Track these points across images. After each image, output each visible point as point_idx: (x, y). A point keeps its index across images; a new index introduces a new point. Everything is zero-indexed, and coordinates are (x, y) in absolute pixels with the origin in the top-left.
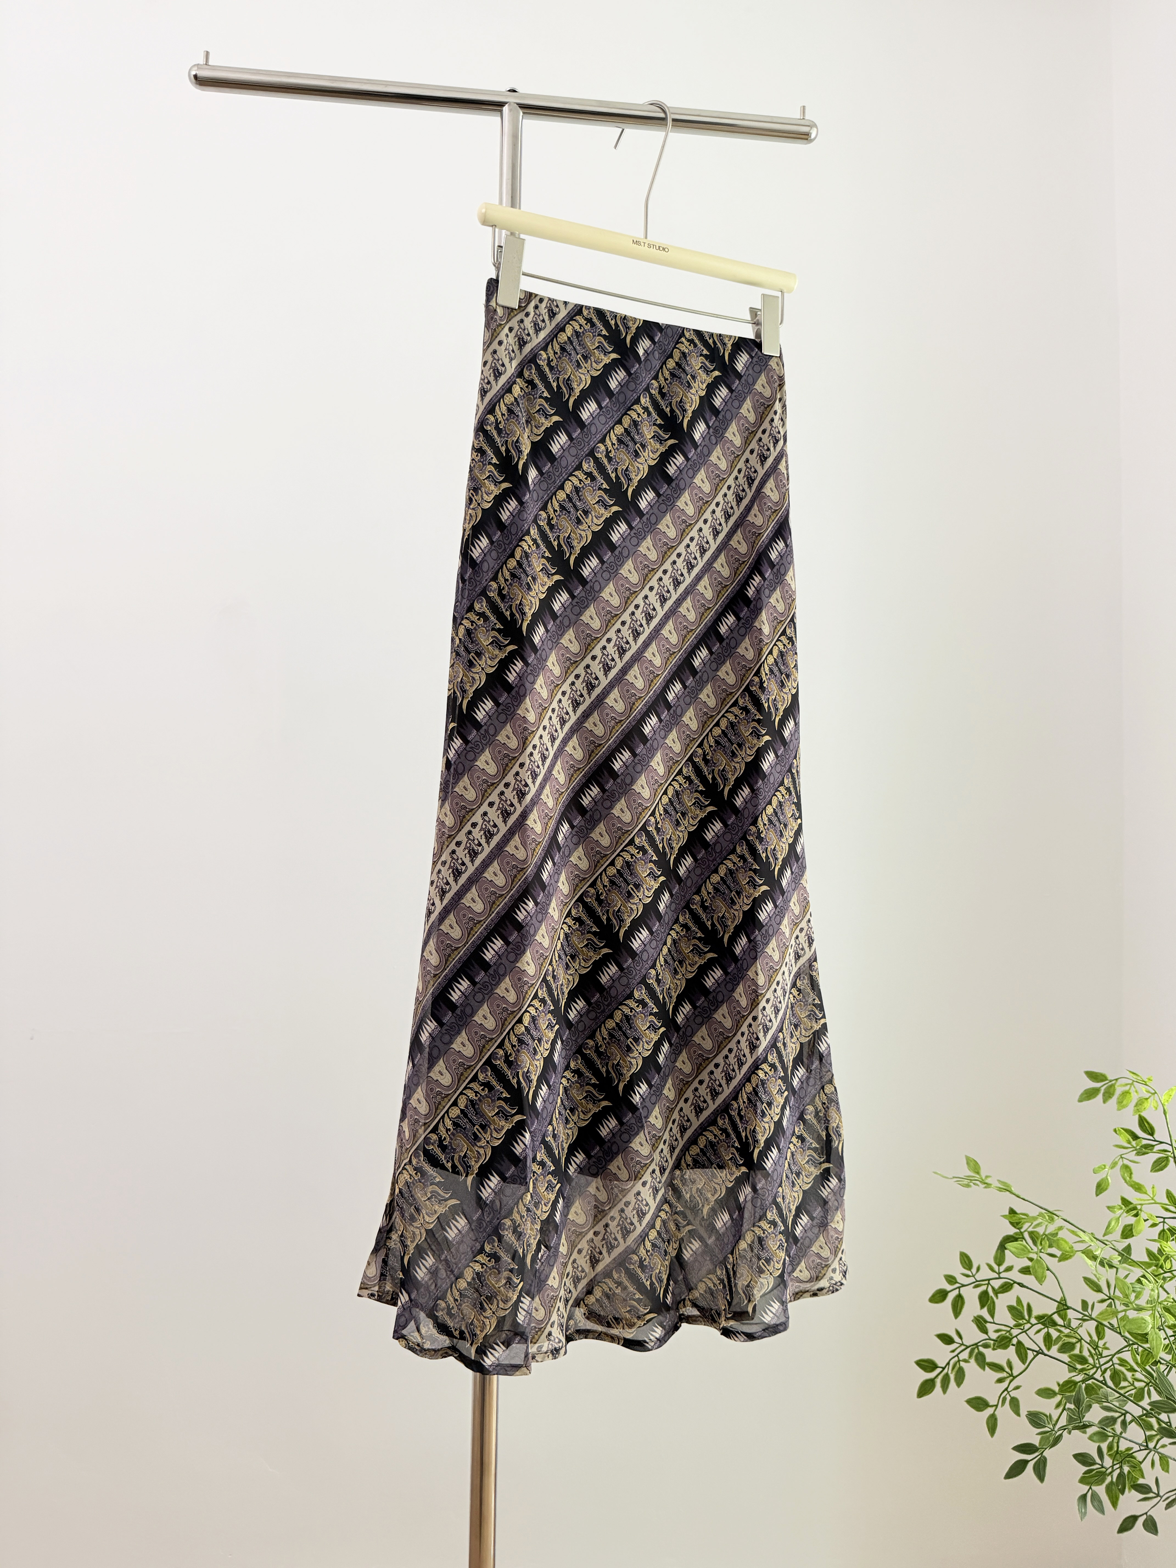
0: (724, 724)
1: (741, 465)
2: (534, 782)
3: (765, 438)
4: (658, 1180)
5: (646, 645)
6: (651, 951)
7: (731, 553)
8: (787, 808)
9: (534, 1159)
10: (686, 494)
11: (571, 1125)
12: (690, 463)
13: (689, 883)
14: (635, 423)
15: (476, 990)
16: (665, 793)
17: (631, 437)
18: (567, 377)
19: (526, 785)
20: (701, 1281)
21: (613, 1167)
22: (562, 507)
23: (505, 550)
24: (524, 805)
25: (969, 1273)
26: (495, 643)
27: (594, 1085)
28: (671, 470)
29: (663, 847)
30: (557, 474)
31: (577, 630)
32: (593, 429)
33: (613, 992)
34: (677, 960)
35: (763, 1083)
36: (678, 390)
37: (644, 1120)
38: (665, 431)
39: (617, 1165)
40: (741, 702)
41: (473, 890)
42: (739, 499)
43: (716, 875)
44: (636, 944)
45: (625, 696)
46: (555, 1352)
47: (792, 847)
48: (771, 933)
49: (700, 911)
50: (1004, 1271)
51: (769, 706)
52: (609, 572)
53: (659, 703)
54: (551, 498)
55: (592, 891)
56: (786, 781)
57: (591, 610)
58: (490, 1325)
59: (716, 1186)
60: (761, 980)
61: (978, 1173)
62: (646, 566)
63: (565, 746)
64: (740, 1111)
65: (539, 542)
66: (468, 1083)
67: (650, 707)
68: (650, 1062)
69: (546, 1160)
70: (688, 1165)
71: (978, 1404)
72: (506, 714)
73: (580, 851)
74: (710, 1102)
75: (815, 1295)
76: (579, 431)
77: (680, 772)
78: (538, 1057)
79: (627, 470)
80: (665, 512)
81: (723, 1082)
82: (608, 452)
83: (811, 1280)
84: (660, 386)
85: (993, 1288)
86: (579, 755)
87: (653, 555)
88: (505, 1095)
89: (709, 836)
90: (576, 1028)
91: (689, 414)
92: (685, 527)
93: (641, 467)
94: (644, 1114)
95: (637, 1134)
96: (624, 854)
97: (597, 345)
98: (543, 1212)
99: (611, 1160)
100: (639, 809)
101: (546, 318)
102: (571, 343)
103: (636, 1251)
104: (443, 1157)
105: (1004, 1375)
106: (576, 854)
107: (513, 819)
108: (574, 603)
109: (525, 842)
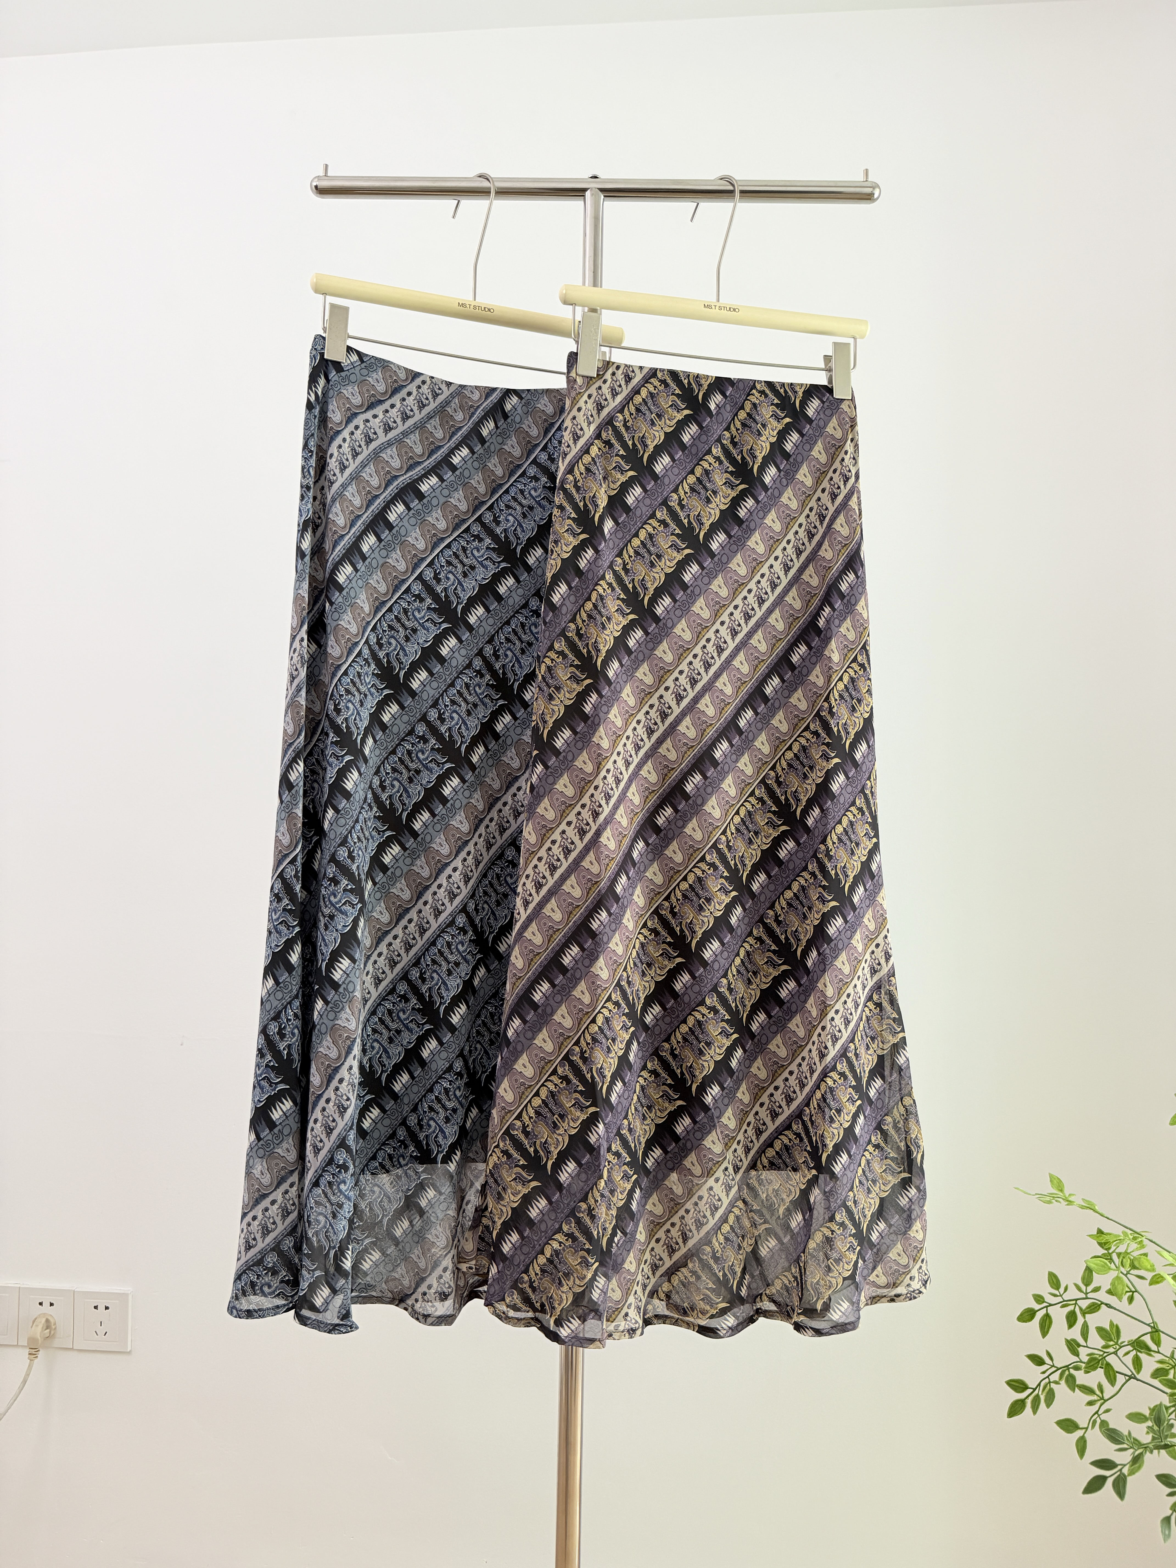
0: (796, 748)
1: (813, 503)
2: (607, 803)
3: (836, 478)
4: (731, 1177)
5: (717, 675)
6: (722, 961)
7: (803, 587)
8: (859, 827)
9: (609, 1150)
10: (757, 534)
11: (648, 1121)
12: (760, 505)
13: (762, 898)
14: (707, 472)
15: (555, 991)
16: (737, 813)
17: (703, 485)
18: (641, 435)
19: (600, 806)
20: (777, 1277)
21: (687, 1163)
22: (637, 553)
23: (583, 594)
24: (597, 825)
25: (1056, 1292)
26: (574, 678)
27: (670, 1086)
28: (742, 513)
29: (735, 864)
30: (632, 523)
31: (651, 665)
32: (666, 481)
33: (686, 999)
34: (750, 971)
35: (831, 1090)
36: (748, 439)
37: (716, 1120)
38: (736, 478)
39: (691, 1161)
40: (812, 727)
41: (553, 901)
42: (811, 536)
43: (789, 891)
44: (707, 955)
45: (696, 723)
46: (632, 1332)
47: (866, 865)
48: (840, 946)
49: (774, 925)
50: (1092, 1292)
51: (838, 730)
52: (682, 610)
53: (730, 729)
54: (626, 545)
55: (667, 904)
56: (858, 802)
57: (664, 645)
58: (567, 1299)
59: (791, 1187)
60: (830, 992)
61: (1061, 1191)
62: (718, 603)
63: (639, 770)
64: (811, 1116)
65: (615, 585)
66: (549, 1076)
67: (721, 733)
68: (723, 1066)
69: (621, 1151)
70: (764, 1167)
71: (1068, 1425)
72: (583, 742)
73: (655, 867)
74: (785, 1107)
75: (892, 1300)
76: (653, 483)
77: (752, 794)
78: (612, 1055)
79: (699, 515)
80: (736, 552)
81: (797, 1089)
82: (680, 500)
83: (887, 1286)
84: (732, 436)
85: (1081, 1309)
86: (653, 778)
87: (724, 592)
88: (581, 1088)
89: (782, 854)
90: (653, 1032)
91: (759, 459)
92: (755, 565)
93: (712, 512)
94: (716, 1114)
95: (709, 1132)
96: (696, 870)
97: (670, 403)
98: (619, 1199)
99: (686, 1156)
100: (711, 828)
101: (623, 383)
102: (646, 404)
103: (709, 1243)
104: (526, 1142)
105: (1095, 1398)
106: (651, 870)
107: (588, 836)
108: (648, 640)
109: (599, 858)
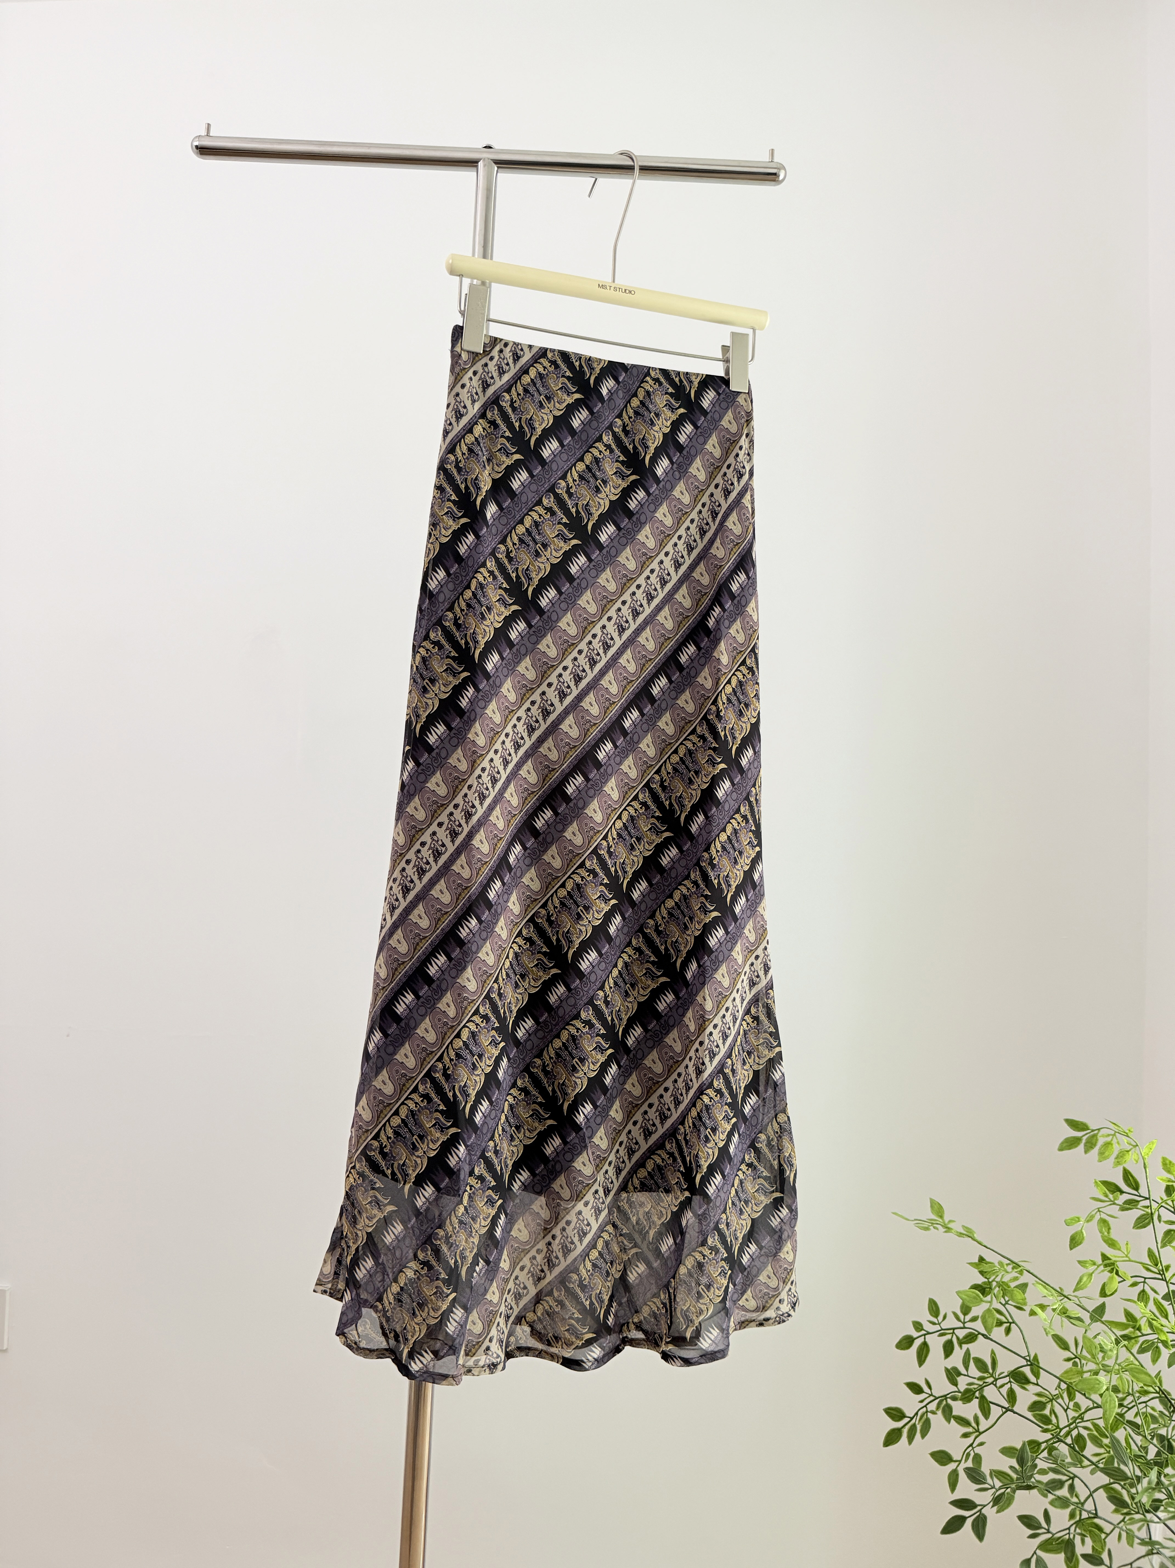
0: (682, 751)
1: (705, 499)
2: (482, 804)
3: (730, 474)
4: (601, 1200)
5: (603, 673)
6: (599, 973)
7: (694, 584)
8: (743, 836)
9: (471, 1173)
10: (647, 528)
11: (517, 1142)
12: (651, 497)
13: (643, 907)
14: (597, 460)
15: (420, 1003)
16: (619, 817)
17: (592, 474)
18: (529, 417)
19: (473, 806)
20: (646, 1304)
21: (556, 1186)
22: (521, 541)
23: (462, 581)
24: (470, 826)
25: (935, 1320)
26: (450, 670)
27: (540, 1104)
28: (632, 505)
29: (616, 871)
30: (517, 509)
31: (534, 659)
32: (554, 466)
33: (561, 1012)
34: (628, 982)
35: (707, 1108)
36: (641, 428)
37: (587, 1141)
38: (627, 467)
39: (560, 1184)
40: (699, 730)
41: (420, 906)
42: (703, 532)
43: (670, 901)
44: (584, 966)
45: (579, 723)
46: (493, 1367)
47: (748, 875)
48: (721, 958)
49: (654, 936)
50: (969, 1321)
51: (725, 735)
52: (567, 603)
53: (614, 730)
54: (510, 532)
55: (543, 912)
56: (743, 809)
57: (548, 639)
58: (420, 1331)
59: (663, 1210)
60: (708, 1005)
61: (941, 1217)
62: (605, 597)
63: (518, 770)
64: (686, 1135)
65: (497, 573)
66: (410, 1094)
67: (604, 733)
68: (596, 1083)
69: (486, 1174)
70: (635, 1188)
71: (942, 1457)
72: (458, 738)
73: (532, 872)
74: (659, 1125)
75: (761, 1324)
76: (540, 468)
77: (636, 798)
78: (478, 1072)
79: (587, 505)
80: (625, 545)
81: (672, 1106)
82: (568, 488)
83: (756, 1310)
84: (624, 424)
85: (958, 1338)
86: (533, 778)
87: (612, 587)
88: (442, 1107)
89: (665, 861)
90: (524, 1047)
91: (652, 450)
92: (645, 559)
93: (602, 502)
94: (588, 1134)
95: (580, 1153)
96: (574, 876)
97: (560, 386)
98: (481, 1226)
99: (554, 1179)
100: (592, 833)
101: (511, 361)
102: (535, 384)
103: (576, 1271)
104: (383, 1164)
105: (970, 1430)
106: (528, 875)
107: (460, 838)
108: (531, 633)
109: (471, 862)
